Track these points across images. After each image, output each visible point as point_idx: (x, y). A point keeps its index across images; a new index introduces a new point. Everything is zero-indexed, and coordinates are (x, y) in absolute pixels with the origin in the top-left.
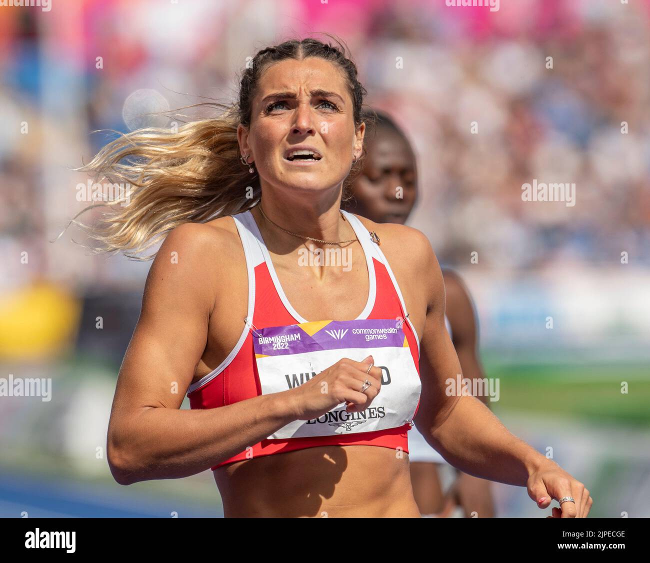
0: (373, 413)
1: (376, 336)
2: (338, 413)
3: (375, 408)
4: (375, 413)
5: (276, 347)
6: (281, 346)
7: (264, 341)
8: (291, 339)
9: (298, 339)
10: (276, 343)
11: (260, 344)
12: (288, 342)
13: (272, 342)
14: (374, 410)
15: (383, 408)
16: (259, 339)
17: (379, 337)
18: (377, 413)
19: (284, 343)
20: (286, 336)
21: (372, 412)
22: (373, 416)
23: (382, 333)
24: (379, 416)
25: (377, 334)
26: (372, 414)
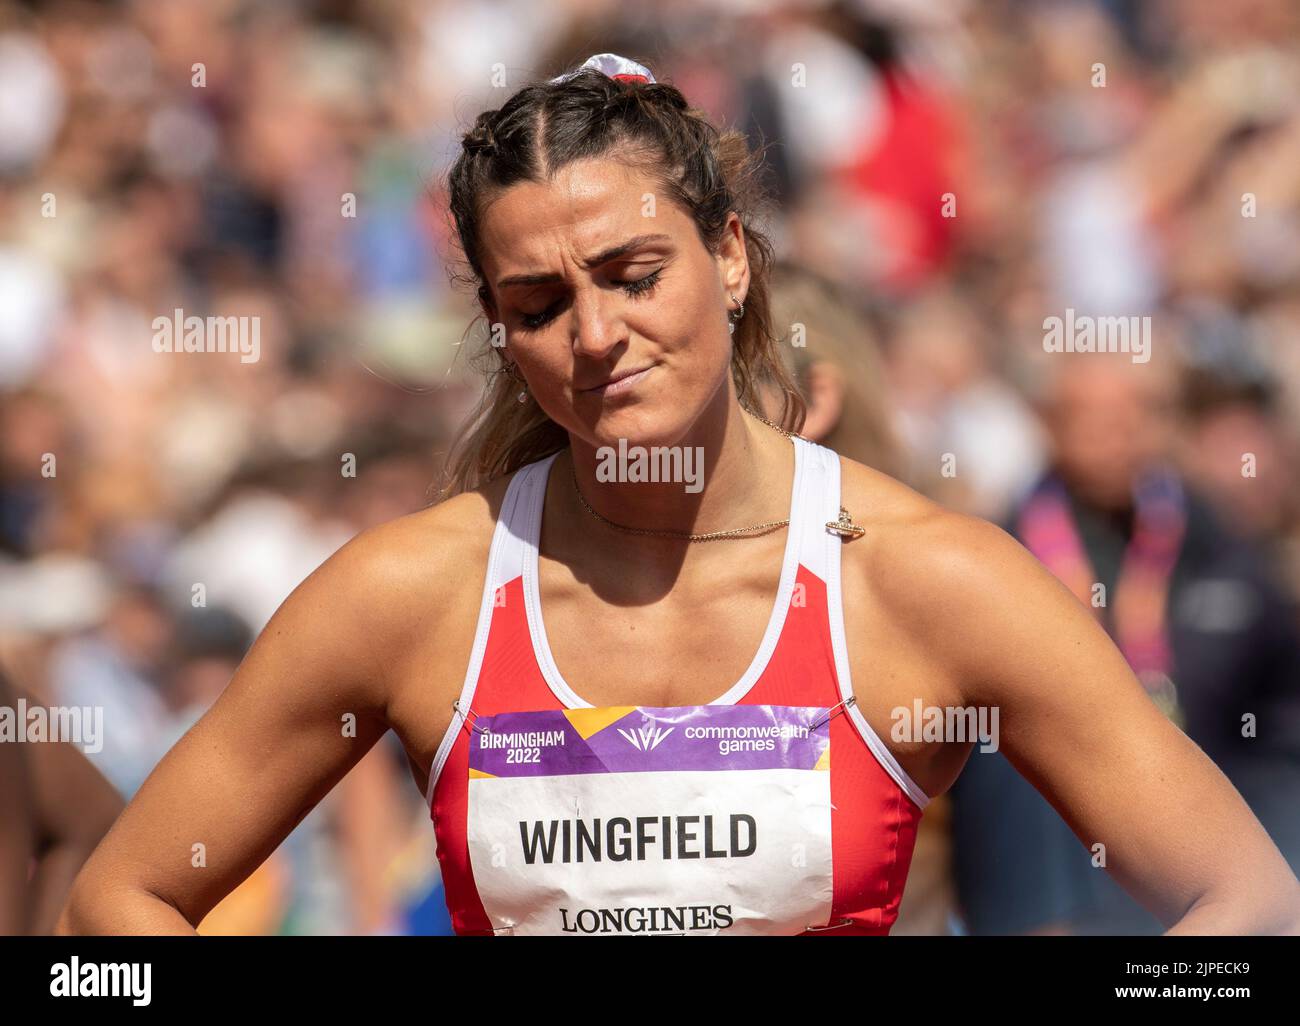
0: (702, 917)
1: (747, 743)
2: (623, 914)
3: (708, 908)
4: (707, 918)
5: (513, 758)
6: (525, 755)
7: (489, 741)
8: (547, 742)
9: (559, 742)
10: (515, 749)
11: (482, 747)
12: (541, 747)
13: (508, 746)
14: (706, 911)
15: (729, 909)
16: (482, 736)
17: (756, 746)
18: (712, 917)
19: (532, 748)
20: (538, 734)
21: (699, 914)
22: (700, 923)
23: (767, 736)
24: (716, 925)
25: (752, 738)
26: (700, 921)
